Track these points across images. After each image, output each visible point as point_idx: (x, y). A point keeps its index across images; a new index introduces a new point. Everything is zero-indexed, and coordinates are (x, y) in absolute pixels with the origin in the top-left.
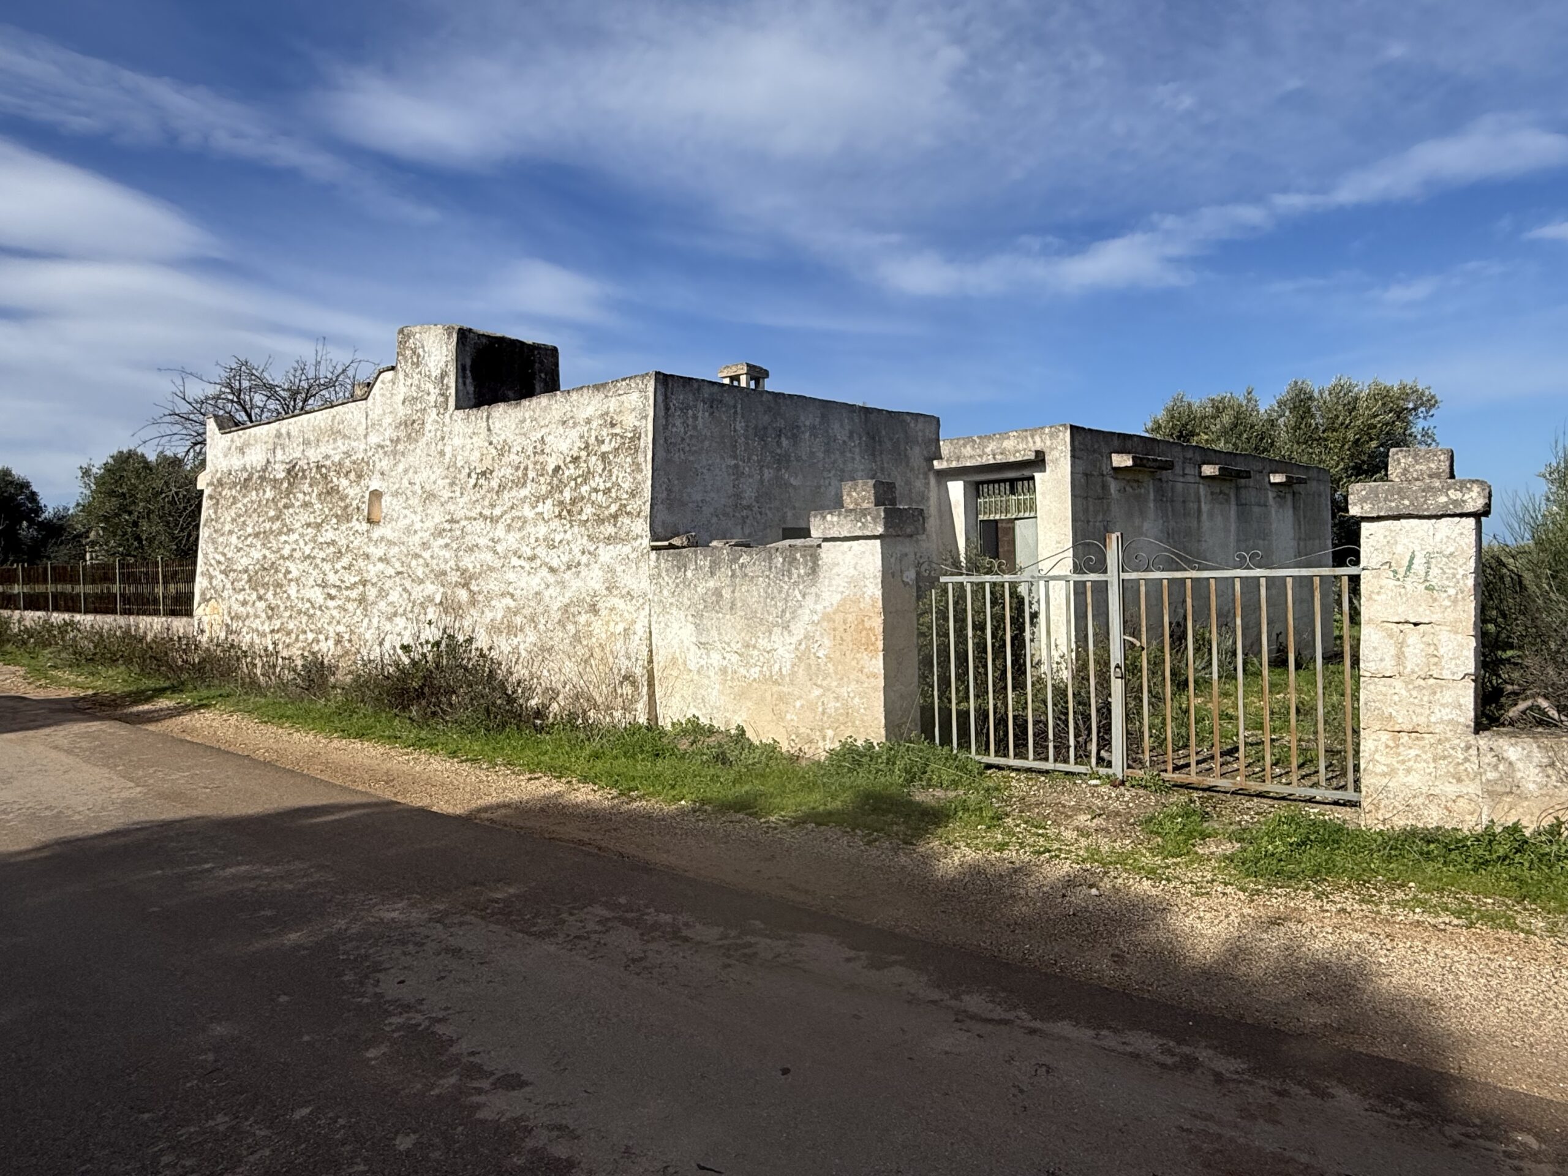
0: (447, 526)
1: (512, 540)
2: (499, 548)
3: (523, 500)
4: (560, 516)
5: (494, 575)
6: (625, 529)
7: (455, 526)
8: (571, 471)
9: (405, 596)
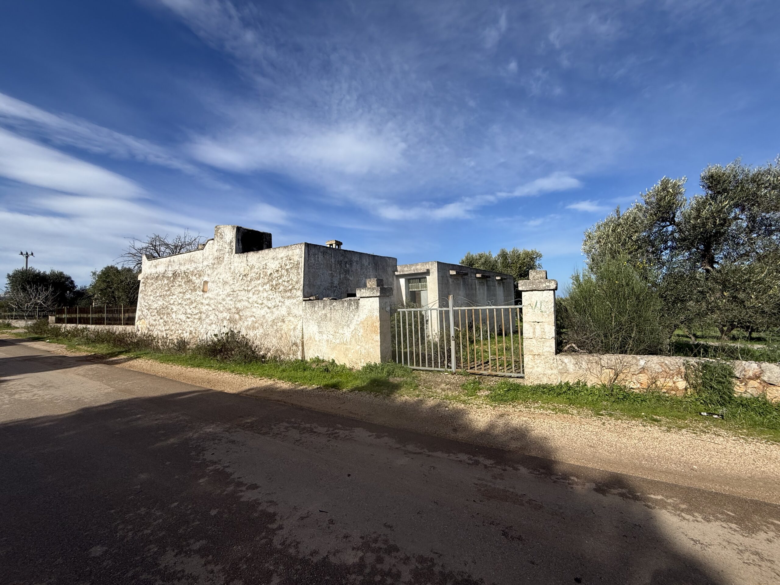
0: (232, 293)
1: (255, 298)
2: (250, 300)
3: (259, 285)
4: (272, 290)
5: (248, 310)
6: (294, 294)
7: (235, 293)
8: (276, 275)
9: (216, 317)
